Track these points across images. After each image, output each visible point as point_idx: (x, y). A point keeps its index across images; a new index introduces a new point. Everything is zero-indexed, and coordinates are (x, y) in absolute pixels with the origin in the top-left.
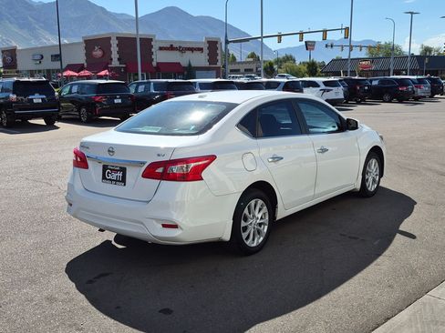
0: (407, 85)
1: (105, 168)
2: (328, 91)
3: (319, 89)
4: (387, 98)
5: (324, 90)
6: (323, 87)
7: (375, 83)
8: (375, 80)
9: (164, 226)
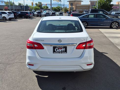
0: (28, 14)
1: (54, 48)
2: (10, 15)
3: (7, 14)
4: (23, 17)
5: (9, 15)
6: (8, 14)
7: (19, 13)
8: (20, 12)
9: (87, 65)
